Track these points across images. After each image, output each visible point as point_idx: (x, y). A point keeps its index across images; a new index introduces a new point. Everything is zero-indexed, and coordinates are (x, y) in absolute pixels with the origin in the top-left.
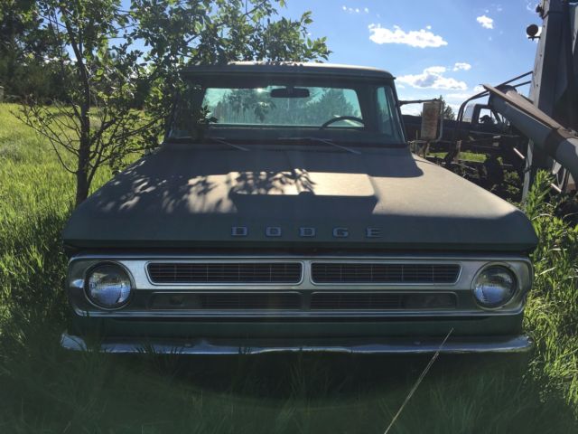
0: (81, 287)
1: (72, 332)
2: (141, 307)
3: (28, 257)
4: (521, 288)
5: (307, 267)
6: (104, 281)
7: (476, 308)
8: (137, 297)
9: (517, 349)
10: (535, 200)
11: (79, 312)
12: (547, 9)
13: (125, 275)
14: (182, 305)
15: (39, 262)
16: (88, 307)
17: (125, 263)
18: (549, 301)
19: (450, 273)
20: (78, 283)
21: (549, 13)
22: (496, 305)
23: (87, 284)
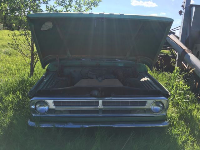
0: (34, 108)
1: (31, 121)
2: (52, 113)
3: (17, 95)
4: (165, 107)
5: (101, 102)
6: (40, 106)
7: (152, 113)
8: (50, 111)
9: (164, 126)
10: (174, 76)
11: (34, 115)
12: (185, 7)
13: (47, 104)
14: (64, 113)
15: (20, 97)
16: (36, 113)
17: (47, 101)
18: (176, 109)
19: (144, 103)
20: (33, 107)
21: (185, 8)
22: (158, 112)
23: (35, 107)
